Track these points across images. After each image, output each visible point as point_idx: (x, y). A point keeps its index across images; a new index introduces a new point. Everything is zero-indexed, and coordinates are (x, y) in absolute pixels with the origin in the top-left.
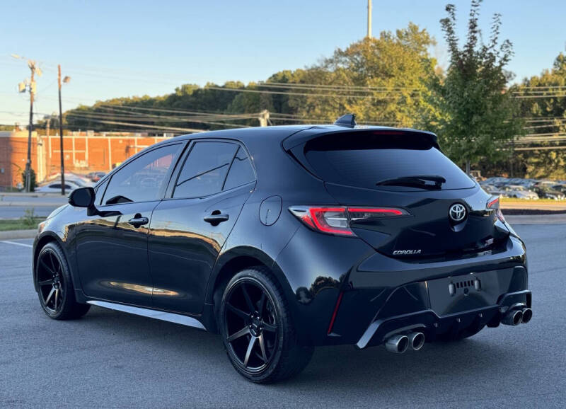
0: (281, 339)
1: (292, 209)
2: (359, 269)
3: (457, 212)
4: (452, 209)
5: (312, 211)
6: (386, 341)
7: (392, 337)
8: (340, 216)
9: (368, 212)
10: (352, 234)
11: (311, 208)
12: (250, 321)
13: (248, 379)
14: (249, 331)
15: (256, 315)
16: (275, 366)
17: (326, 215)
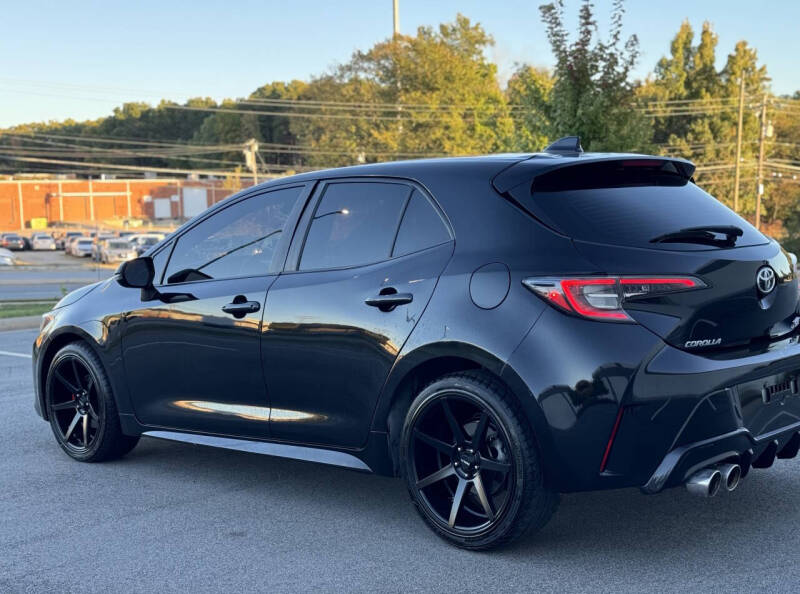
0: (520, 482)
1: (528, 282)
2: (649, 370)
3: (766, 279)
4: (760, 275)
5: (564, 285)
6: (688, 480)
7: (697, 473)
8: (606, 291)
9: (646, 283)
10: (626, 317)
11: (563, 279)
12: (456, 456)
13: (459, 545)
14: (452, 471)
15: (465, 447)
16: (508, 523)
17: (586, 290)
